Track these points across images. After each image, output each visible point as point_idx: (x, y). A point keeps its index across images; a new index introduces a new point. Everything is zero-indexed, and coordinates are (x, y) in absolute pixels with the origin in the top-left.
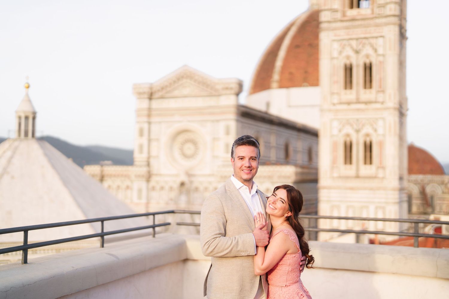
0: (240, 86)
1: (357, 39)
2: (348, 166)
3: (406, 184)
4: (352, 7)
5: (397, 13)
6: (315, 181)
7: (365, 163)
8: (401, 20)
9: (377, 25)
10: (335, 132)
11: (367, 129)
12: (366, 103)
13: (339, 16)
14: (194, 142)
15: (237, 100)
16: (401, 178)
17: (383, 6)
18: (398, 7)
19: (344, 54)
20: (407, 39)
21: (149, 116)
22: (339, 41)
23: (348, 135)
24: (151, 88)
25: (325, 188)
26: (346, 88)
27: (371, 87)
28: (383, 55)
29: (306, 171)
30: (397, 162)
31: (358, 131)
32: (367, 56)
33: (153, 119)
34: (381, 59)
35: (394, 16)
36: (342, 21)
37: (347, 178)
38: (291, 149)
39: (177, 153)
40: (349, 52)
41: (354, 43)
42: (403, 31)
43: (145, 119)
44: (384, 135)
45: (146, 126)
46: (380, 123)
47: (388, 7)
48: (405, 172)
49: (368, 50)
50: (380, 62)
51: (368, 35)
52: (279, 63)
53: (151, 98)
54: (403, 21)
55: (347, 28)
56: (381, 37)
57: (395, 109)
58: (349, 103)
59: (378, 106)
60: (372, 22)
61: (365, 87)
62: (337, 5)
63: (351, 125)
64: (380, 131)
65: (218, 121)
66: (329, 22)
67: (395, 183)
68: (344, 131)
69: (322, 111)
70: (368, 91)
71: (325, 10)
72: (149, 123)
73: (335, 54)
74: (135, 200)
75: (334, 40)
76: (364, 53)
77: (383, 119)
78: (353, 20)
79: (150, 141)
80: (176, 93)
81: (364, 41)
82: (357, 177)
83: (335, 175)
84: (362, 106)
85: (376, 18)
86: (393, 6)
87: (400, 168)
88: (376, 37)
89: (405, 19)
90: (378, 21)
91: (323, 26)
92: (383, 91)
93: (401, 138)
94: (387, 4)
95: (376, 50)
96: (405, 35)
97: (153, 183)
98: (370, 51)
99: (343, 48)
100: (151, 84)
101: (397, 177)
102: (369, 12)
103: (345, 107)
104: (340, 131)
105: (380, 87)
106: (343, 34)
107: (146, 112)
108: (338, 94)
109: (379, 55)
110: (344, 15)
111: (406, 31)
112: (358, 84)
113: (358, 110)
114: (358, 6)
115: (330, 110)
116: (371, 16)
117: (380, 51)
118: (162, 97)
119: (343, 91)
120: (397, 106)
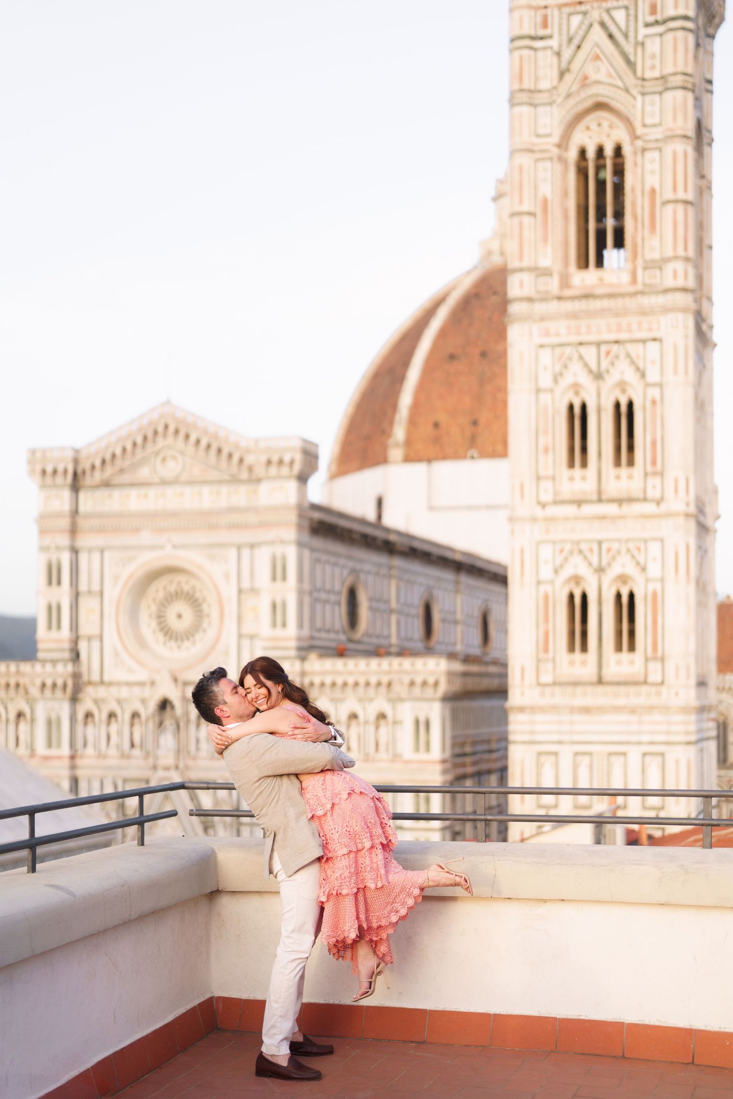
0: (310, 457)
1: (598, 344)
2: (578, 655)
3: (712, 696)
4: (584, 263)
5: (691, 283)
6: (502, 692)
7: (619, 648)
8: (698, 300)
9: (644, 312)
10: (546, 572)
11: (623, 565)
12: (620, 501)
13: (553, 285)
14: (194, 601)
15: (302, 492)
16: (701, 684)
17: (658, 265)
18: (691, 271)
19: (568, 379)
20: (715, 345)
21: (73, 531)
22: (553, 347)
23: (577, 579)
24: (76, 461)
25: (521, 709)
26: (571, 464)
27: (631, 463)
28: (660, 385)
29: (474, 668)
30: (692, 646)
31: (600, 570)
32: (622, 386)
33: (83, 541)
34: (654, 392)
35: (684, 290)
36: (560, 298)
37: (576, 684)
38: (436, 616)
39: (148, 627)
40: (577, 374)
41: (590, 354)
42: (704, 327)
43: (64, 540)
44: (662, 580)
45: (66, 558)
46: (654, 549)
47: (670, 267)
48: (712, 667)
49: (623, 371)
50: (654, 402)
51: (622, 336)
52: (406, 399)
53: (76, 484)
54: (705, 303)
55: (574, 316)
56: (655, 340)
57: (687, 515)
58: (579, 503)
59: (649, 508)
60: (631, 303)
61: (617, 463)
62: (548, 258)
63: (586, 558)
64: (654, 570)
65: (252, 546)
66: (530, 300)
67: (689, 696)
68: (568, 571)
69: (511, 519)
70: (624, 471)
71: (521, 270)
72: (75, 551)
73: (546, 381)
74: (41, 748)
75: (542, 346)
76: (612, 379)
77: (662, 540)
78: (587, 296)
79: (77, 595)
80: (144, 473)
81: (615, 348)
82: (600, 681)
83: (547, 678)
84: (612, 509)
85: (642, 293)
86: (680, 266)
87: (700, 657)
88: (644, 341)
89: (709, 299)
90: (646, 301)
91: (514, 309)
92: (662, 474)
93: (702, 586)
94: (665, 260)
95: (643, 375)
96: (712, 337)
97: (86, 704)
98: (630, 376)
99: (565, 366)
100: (77, 451)
101: (693, 681)
102: (625, 278)
103: (570, 510)
104: (556, 572)
105: (654, 463)
106: (562, 330)
107: (65, 523)
108: (553, 479)
109: (647, 385)
110: (565, 283)
111: (711, 327)
112: (600, 454)
113: (602, 518)
114: (600, 263)
115: (534, 520)
116: (632, 289)
117: (653, 375)
118: (107, 484)
119: (565, 472)
120: (692, 509)
